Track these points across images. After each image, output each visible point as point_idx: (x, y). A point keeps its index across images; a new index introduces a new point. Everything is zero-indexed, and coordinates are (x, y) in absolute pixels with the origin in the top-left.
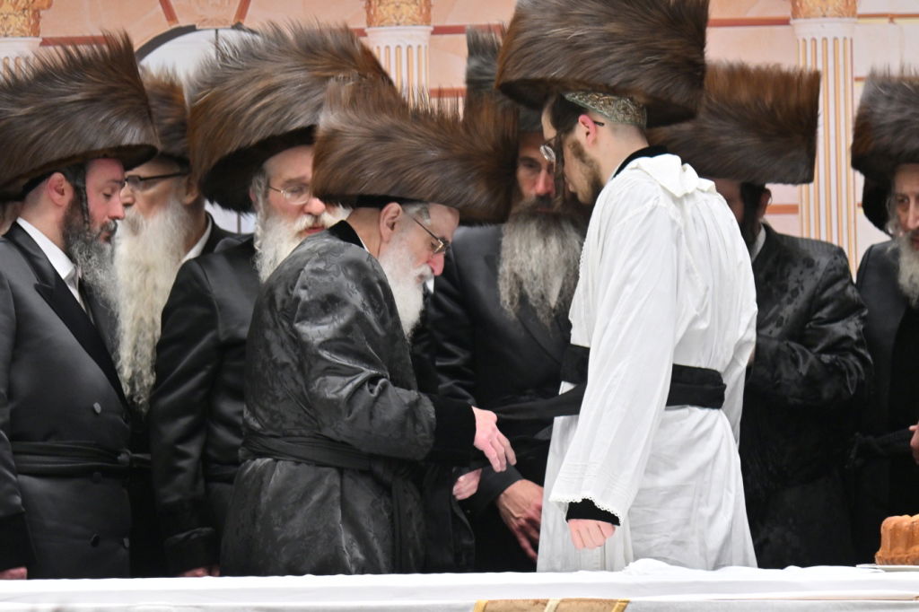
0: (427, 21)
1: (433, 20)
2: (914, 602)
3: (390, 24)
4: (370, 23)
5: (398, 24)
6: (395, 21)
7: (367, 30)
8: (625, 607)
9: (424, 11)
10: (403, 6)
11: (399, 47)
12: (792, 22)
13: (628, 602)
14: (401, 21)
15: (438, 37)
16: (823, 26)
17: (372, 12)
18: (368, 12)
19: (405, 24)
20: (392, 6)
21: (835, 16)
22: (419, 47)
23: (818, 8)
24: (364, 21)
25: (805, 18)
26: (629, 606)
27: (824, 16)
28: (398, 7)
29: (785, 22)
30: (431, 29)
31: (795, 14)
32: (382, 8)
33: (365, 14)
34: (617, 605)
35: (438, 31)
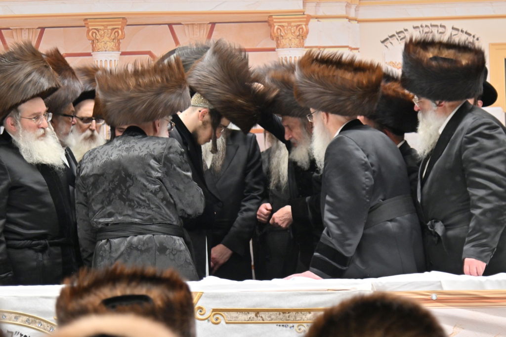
0: (118, 50)
1: (121, 49)
2: (326, 292)
3: (102, 51)
4: (93, 50)
5: (106, 51)
6: (104, 49)
7: (92, 53)
8: (201, 295)
9: (117, 45)
10: (108, 43)
11: (106, 60)
12: (276, 50)
13: (203, 293)
14: (107, 49)
15: (123, 56)
16: (290, 52)
17: (94, 46)
18: (93, 46)
19: (109, 50)
20: (103, 43)
21: (294, 47)
22: (115, 61)
23: (288, 44)
24: (91, 50)
25: (282, 48)
26: (203, 294)
27: (290, 47)
28: (106, 43)
29: (273, 50)
30: (120, 53)
31: (278, 46)
32: (98, 44)
33: (91, 46)
34: (198, 294)
35: (123, 54)
